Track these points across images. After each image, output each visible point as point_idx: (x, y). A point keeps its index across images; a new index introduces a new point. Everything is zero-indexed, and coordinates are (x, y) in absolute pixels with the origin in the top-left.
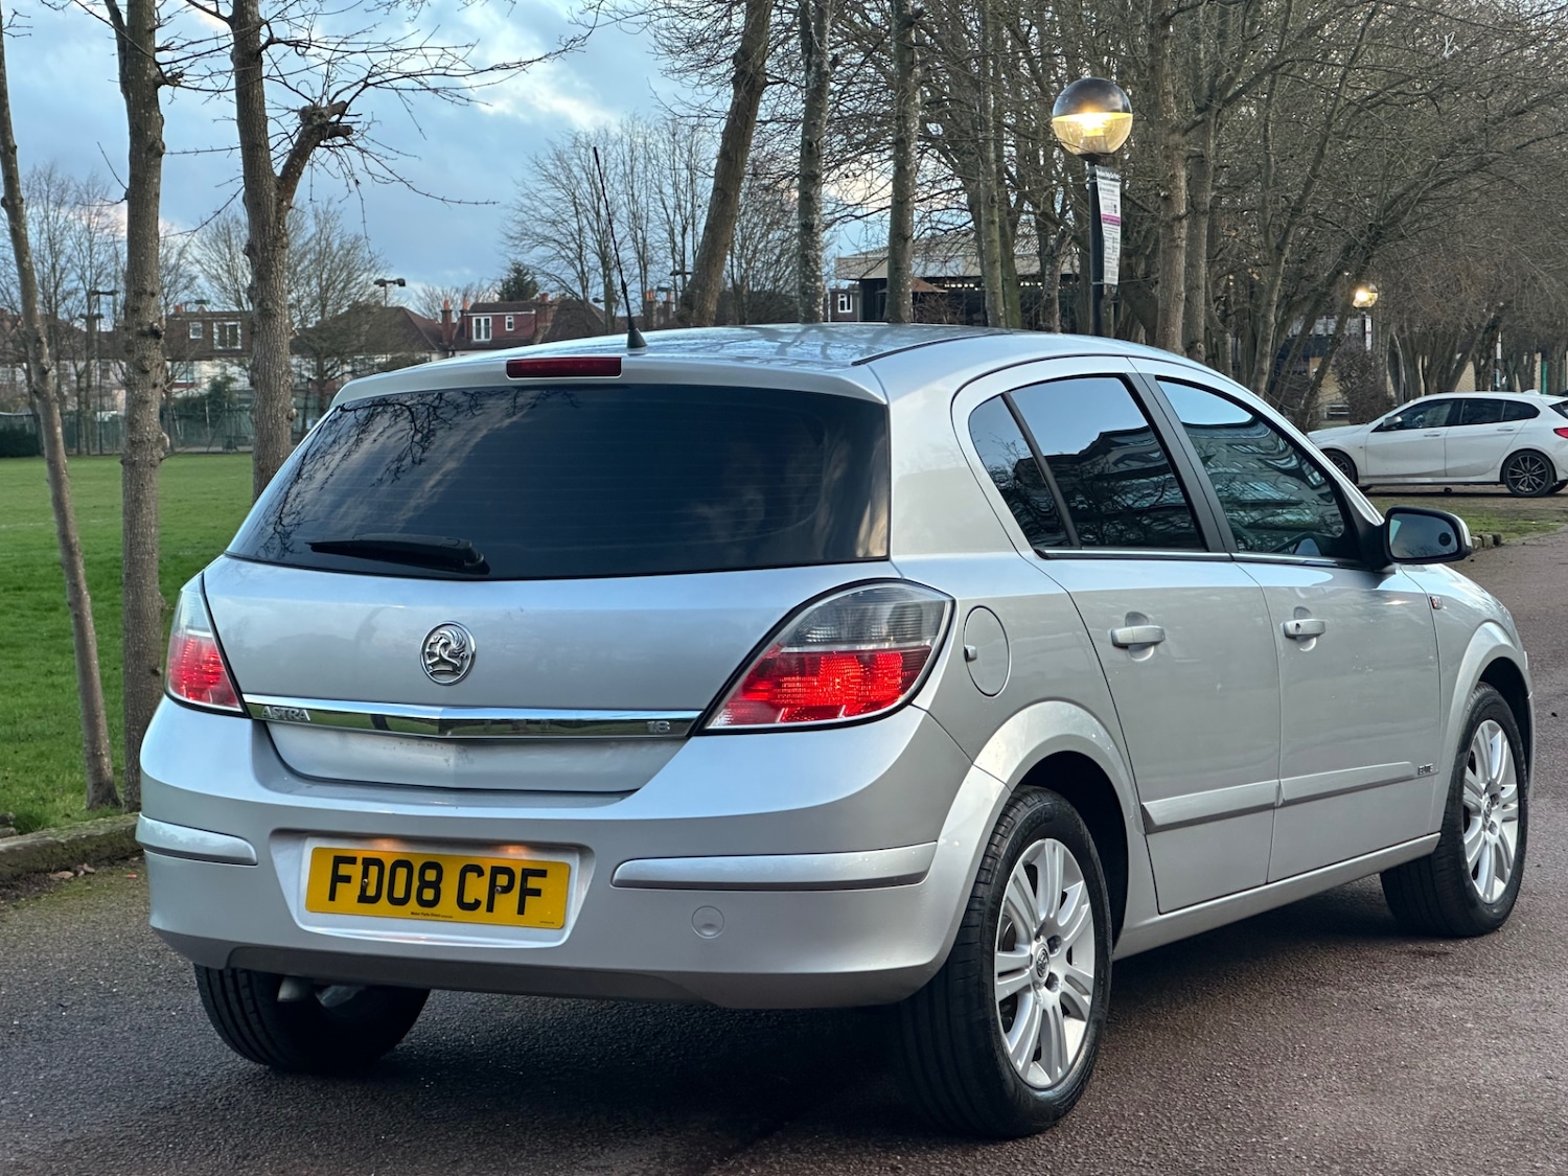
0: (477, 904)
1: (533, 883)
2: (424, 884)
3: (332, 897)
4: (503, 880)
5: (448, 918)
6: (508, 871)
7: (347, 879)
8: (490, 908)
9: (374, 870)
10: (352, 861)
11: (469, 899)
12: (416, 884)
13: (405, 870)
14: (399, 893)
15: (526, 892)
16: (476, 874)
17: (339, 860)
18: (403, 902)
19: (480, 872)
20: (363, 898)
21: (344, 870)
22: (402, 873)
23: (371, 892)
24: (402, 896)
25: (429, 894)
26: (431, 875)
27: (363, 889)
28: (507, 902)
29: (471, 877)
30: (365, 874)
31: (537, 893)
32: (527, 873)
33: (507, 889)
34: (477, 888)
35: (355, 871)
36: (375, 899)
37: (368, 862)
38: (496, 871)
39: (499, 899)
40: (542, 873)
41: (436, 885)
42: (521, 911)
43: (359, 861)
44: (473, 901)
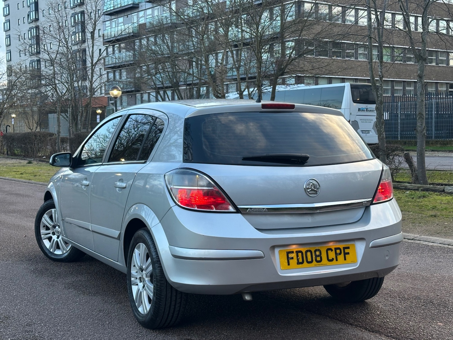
0: (333, 259)
1: (347, 251)
2: (316, 256)
3: (289, 264)
4: (338, 251)
5: (325, 265)
6: (339, 249)
7: (292, 258)
8: (337, 260)
9: (300, 254)
10: (293, 252)
11: (330, 258)
12: (314, 256)
14: (310, 260)
15: (345, 254)
16: (331, 251)
17: (288, 253)
18: (311, 262)
19: (332, 250)
20: (299, 263)
22: (309, 254)
25: (318, 259)
26: (318, 253)
27: (298, 260)
28: (341, 257)
29: (329, 252)
31: (348, 253)
32: (344, 248)
33: (340, 254)
34: (332, 255)
35: (294, 255)
36: (302, 263)
37: (297, 252)
38: (336, 249)
39: (339, 257)
40: (348, 248)
41: (320, 255)
42: (345, 259)
43: (295, 252)
44: (331, 259)
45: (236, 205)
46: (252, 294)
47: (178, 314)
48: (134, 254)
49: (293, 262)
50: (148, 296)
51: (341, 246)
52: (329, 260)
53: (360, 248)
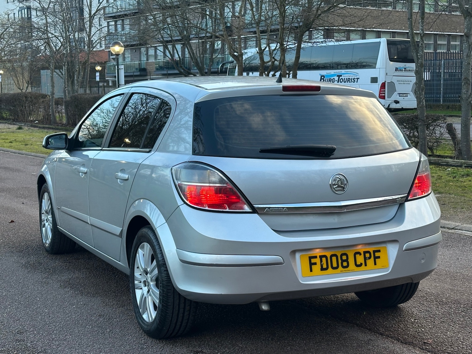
0: (361, 264)
1: (377, 254)
2: (343, 261)
3: (311, 271)
4: (368, 255)
5: (353, 271)
6: (368, 252)
7: (315, 264)
8: (366, 265)
9: (324, 259)
10: (316, 257)
11: (358, 263)
12: (340, 261)
13: (335, 257)
14: (335, 265)
15: (376, 258)
17: (311, 258)
18: (337, 268)
19: (360, 254)
20: (322, 269)
21: (313, 261)
22: (334, 259)
23: (325, 266)
24: (336, 266)
25: (345, 264)
26: (344, 258)
27: (322, 266)
28: (370, 262)
29: (357, 256)
30: (321, 261)
31: (379, 257)
32: (375, 252)
33: (370, 258)
34: (360, 259)
35: (317, 260)
36: (327, 269)
37: (321, 257)
38: (365, 253)
39: (368, 261)
40: (379, 251)
41: (347, 260)
42: (375, 264)
43: (318, 257)
44: (360, 264)
45: (252, 204)
46: (270, 303)
47: (187, 323)
48: (137, 255)
49: (316, 268)
50: (154, 302)
51: (371, 249)
52: (357, 266)
53: (392, 251)
